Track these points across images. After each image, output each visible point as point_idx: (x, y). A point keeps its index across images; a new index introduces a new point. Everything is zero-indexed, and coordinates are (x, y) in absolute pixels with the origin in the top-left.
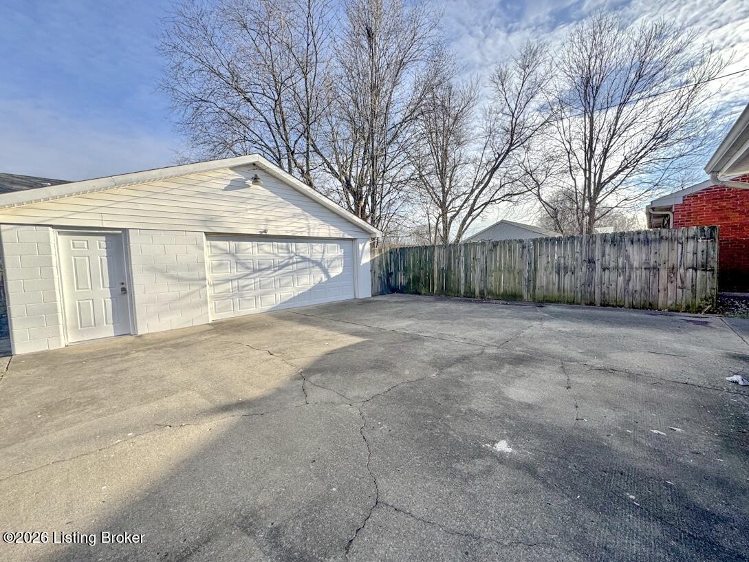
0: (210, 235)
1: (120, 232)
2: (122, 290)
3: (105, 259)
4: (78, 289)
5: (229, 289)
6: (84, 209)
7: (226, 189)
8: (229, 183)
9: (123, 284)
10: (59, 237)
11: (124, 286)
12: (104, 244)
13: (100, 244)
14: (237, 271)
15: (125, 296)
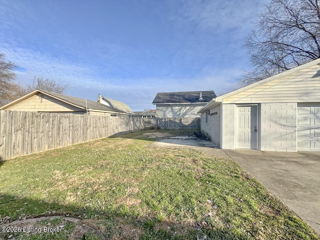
0: (300, 104)
1: (257, 105)
2: (255, 130)
3: (250, 116)
4: (240, 128)
5: (308, 134)
6: (245, 96)
7: (313, 77)
8: (316, 73)
9: (255, 127)
10: (237, 108)
11: (256, 128)
12: (250, 110)
13: (248, 110)
14: (314, 124)
15: (256, 132)
